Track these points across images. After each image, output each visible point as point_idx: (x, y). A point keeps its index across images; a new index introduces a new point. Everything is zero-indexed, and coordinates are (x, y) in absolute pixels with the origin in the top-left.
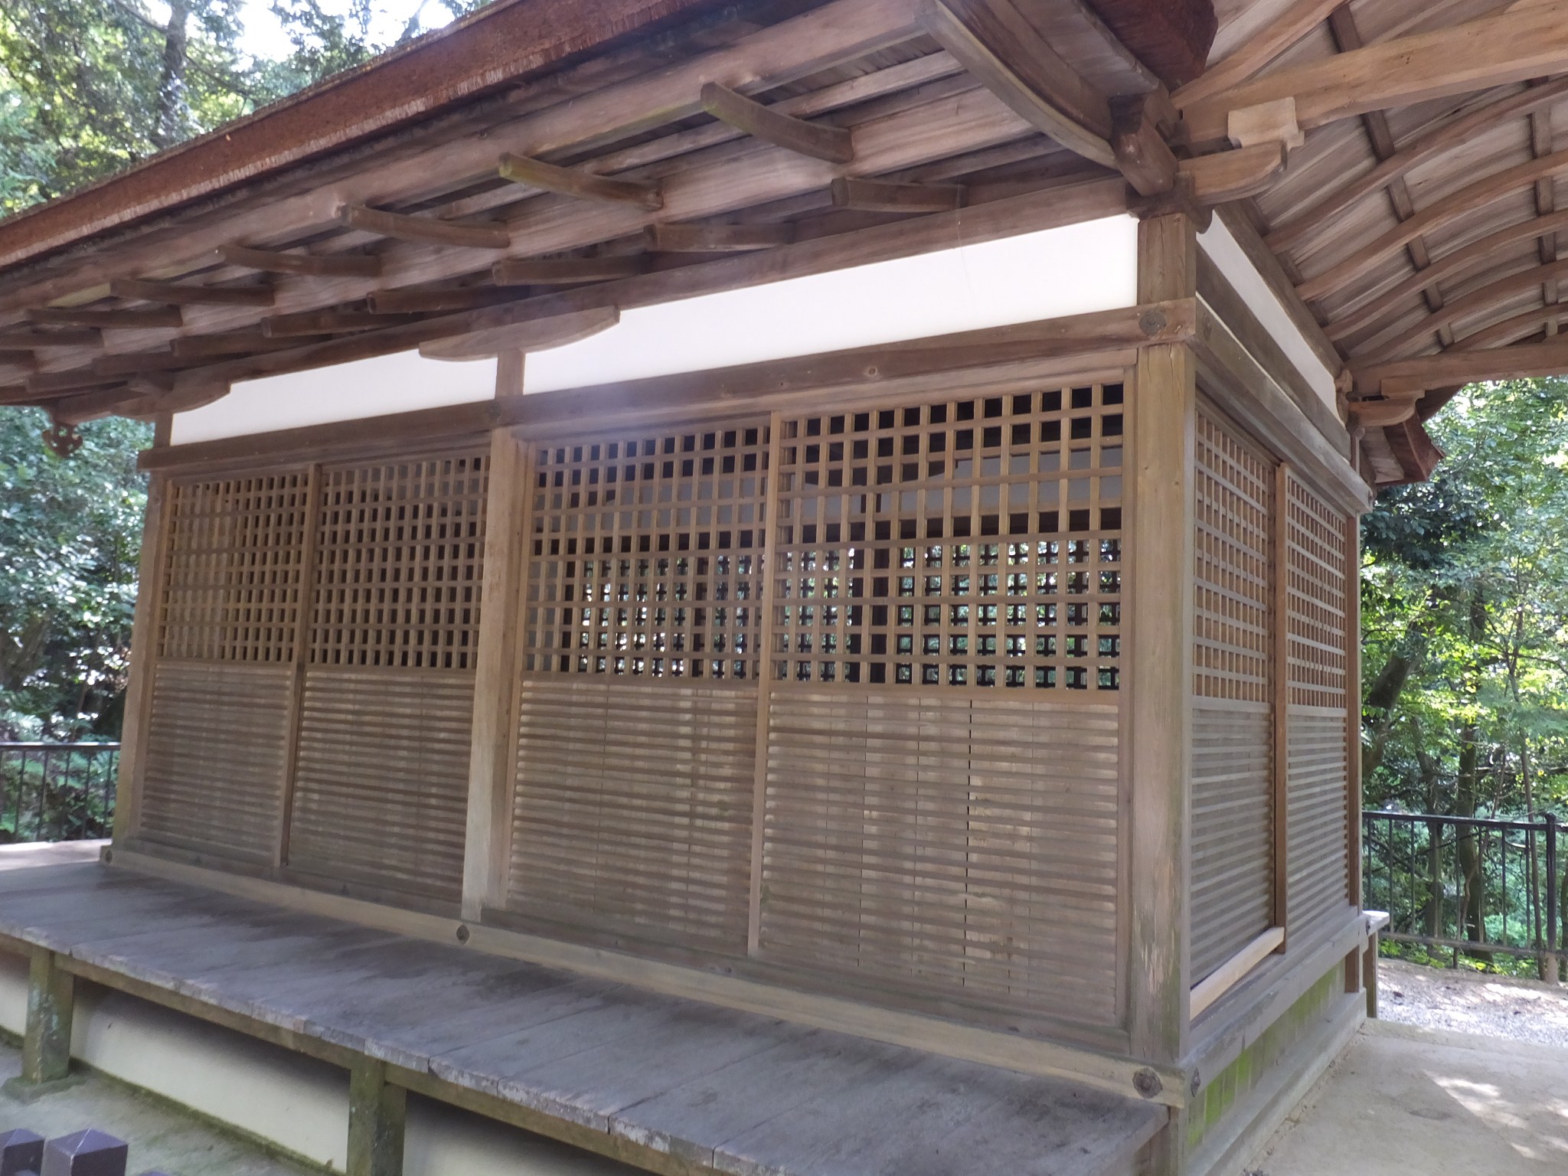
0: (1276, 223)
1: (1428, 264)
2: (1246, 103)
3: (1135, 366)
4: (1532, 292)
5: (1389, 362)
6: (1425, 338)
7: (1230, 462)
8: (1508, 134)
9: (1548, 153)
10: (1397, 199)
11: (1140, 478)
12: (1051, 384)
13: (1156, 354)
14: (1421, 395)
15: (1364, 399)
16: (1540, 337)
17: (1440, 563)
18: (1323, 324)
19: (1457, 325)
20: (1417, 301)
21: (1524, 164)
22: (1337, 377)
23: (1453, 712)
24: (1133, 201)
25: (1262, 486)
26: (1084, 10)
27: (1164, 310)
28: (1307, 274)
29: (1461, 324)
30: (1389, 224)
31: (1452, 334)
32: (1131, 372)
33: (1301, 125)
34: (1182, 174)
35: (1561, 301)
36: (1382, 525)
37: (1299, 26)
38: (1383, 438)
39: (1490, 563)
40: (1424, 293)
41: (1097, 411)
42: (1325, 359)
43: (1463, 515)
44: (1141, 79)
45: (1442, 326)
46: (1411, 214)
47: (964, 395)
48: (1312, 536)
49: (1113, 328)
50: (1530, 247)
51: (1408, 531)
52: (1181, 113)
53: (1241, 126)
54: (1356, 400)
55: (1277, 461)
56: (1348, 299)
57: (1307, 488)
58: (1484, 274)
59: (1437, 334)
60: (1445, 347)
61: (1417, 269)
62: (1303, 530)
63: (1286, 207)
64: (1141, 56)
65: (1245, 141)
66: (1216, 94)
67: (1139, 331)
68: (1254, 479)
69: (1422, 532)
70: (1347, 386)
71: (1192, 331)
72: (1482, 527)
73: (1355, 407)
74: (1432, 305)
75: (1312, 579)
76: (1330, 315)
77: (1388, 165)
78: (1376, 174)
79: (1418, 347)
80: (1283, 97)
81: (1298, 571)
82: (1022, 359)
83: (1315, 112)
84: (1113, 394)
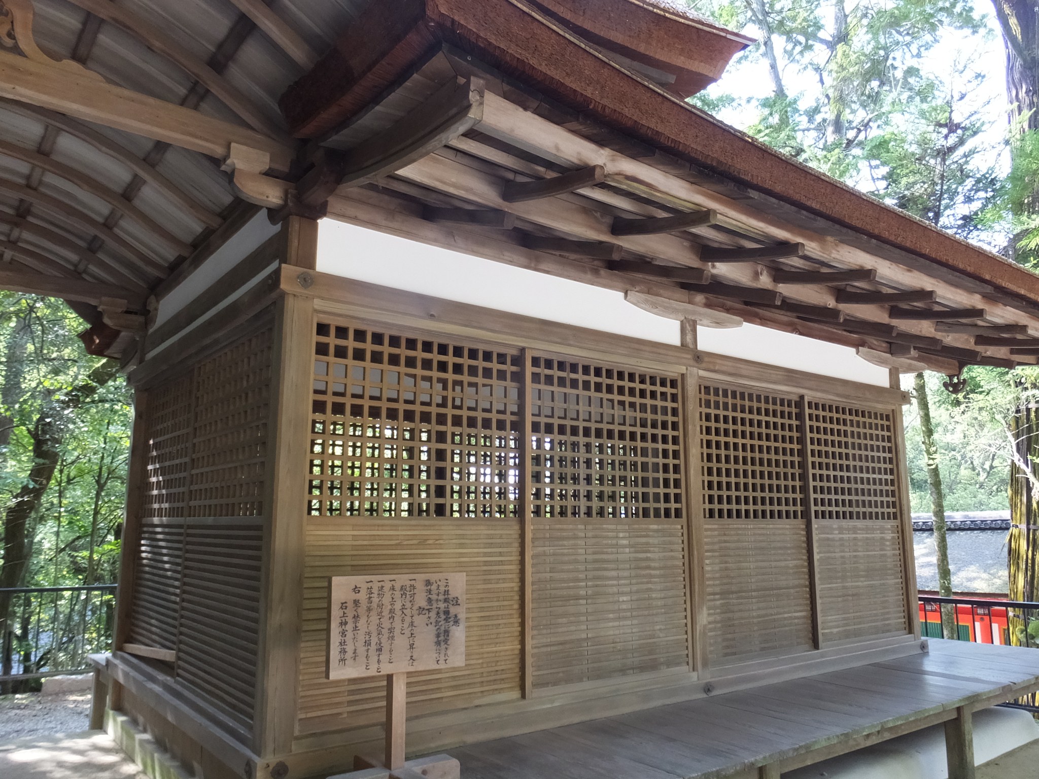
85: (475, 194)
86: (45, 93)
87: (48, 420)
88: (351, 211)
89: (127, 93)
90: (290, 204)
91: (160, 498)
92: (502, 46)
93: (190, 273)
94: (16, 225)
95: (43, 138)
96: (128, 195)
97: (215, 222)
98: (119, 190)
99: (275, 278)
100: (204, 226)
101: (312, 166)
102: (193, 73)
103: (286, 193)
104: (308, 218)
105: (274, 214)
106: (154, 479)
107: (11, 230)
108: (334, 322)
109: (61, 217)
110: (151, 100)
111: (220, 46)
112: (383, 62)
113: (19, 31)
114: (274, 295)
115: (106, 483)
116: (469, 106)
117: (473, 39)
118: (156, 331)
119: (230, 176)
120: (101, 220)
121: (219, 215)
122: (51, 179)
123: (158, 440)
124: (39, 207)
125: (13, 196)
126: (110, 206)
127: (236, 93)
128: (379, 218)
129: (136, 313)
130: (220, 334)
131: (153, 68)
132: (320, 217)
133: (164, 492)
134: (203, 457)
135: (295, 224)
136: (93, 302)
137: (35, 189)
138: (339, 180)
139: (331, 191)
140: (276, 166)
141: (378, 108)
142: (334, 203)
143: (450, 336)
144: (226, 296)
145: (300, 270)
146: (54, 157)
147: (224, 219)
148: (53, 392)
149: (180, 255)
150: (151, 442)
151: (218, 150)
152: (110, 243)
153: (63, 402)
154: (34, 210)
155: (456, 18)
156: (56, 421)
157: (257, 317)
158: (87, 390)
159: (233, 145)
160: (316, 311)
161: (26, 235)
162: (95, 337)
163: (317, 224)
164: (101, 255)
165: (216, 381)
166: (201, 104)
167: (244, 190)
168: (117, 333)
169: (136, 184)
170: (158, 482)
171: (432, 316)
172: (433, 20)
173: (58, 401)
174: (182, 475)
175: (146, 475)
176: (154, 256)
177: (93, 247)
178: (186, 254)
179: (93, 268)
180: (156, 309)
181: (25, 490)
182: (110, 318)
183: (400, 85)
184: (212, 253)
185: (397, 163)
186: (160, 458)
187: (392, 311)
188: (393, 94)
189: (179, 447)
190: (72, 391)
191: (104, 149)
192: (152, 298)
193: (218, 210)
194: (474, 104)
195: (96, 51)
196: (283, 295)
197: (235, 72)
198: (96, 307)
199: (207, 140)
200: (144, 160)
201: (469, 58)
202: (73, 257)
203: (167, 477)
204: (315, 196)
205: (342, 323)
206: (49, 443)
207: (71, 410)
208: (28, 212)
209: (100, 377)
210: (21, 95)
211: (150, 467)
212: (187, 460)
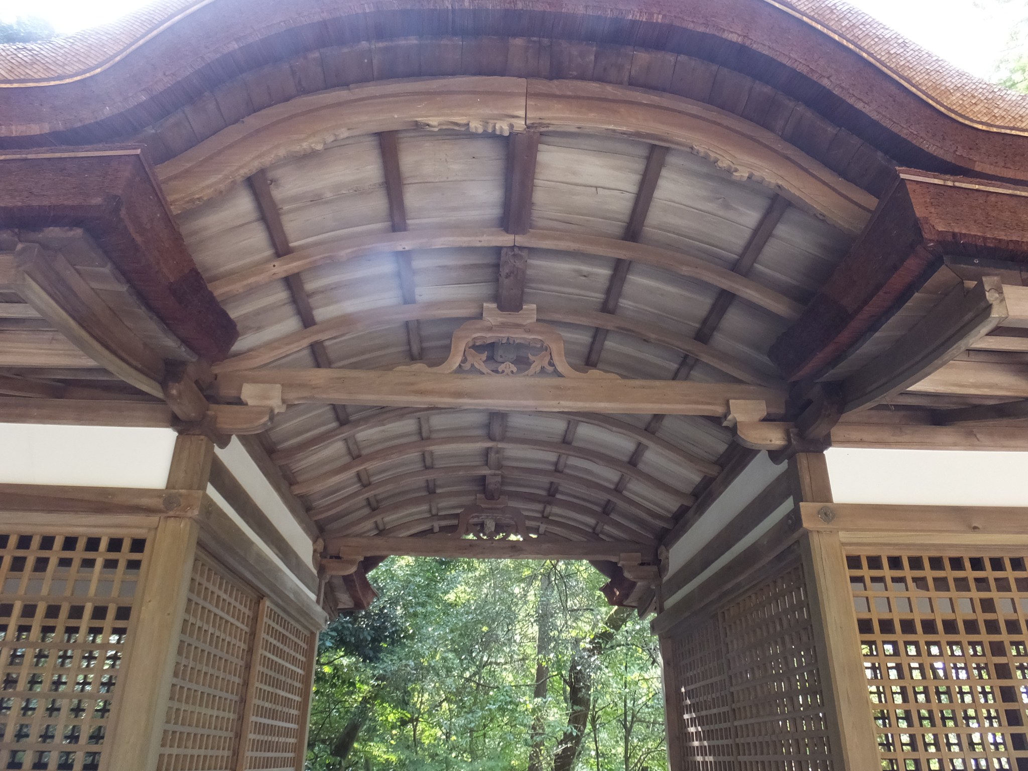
0: (280, 447)
1: (370, 484)
2: (255, 381)
3: (156, 528)
4: (425, 507)
5: (347, 536)
6: (368, 525)
7: (224, 596)
8: (408, 425)
9: (428, 438)
10: (351, 447)
11: (143, 608)
12: (94, 532)
13: (171, 523)
14: (362, 559)
15: (331, 557)
16: (431, 531)
17: (378, 659)
18: (308, 509)
19: (387, 519)
20: (364, 503)
21: (415, 442)
22: (314, 542)
23: (386, 757)
24: (174, 421)
25: (247, 611)
26: (143, 308)
27: (181, 495)
28: (300, 479)
29: (390, 519)
30: (347, 459)
31: (384, 524)
32: (153, 533)
33: (284, 401)
34: (209, 413)
35: (440, 514)
36: (347, 632)
37: (293, 346)
38: (341, 581)
39: (404, 661)
40: (368, 499)
41: (125, 555)
42: (307, 530)
43: (394, 629)
44: (184, 354)
45: (378, 519)
46: (359, 456)
47: (26, 530)
48: (281, 646)
49: (145, 501)
50: (424, 484)
51: (361, 637)
52: (216, 376)
53: (249, 392)
54: (326, 557)
55: (261, 596)
56: (324, 497)
57: (282, 614)
58: (399, 494)
59: (376, 522)
60: (382, 532)
61: (364, 486)
62: (275, 642)
63: (286, 440)
64: (185, 341)
65: (251, 402)
66: (237, 371)
67: (162, 506)
68: (242, 608)
69: (369, 639)
70: (320, 547)
71: (196, 512)
72: (404, 637)
73: (324, 561)
74: (374, 506)
75: (277, 676)
76: (314, 504)
77: (345, 428)
78: (338, 431)
79: (366, 529)
80: (276, 383)
81: (266, 671)
82: (76, 512)
83: (292, 396)
84: (138, 545)
85: (1001, 388)
86: (580, 401)
87: (579, 668)
88: (855, 435)
89: (638, 382)
90: (794, 442)
91: (702, 750)
92: (1014, 238)
93: (696, 520)
94: (550, 503)
95: (566, 431)
96: (633, 461)
97: (713, 471)
98: (626, 459)
99: (794, 518)
100: (702, 475)
101: (809, 402)
102: (684, 350)
103: (787, 433)
104: (814, 452)
105: (775, 455)
106: (692, 730)
107: (545, 508)
108: (864, 553)
109: (582, 490)
110: (657, 383)
111: (705, 321)
112: (880, 293)
113: (556, 360)
114: (796, 535)
115: (631, 726)
116: (989, 307)
117: (980, 242)
118: (670, 580)
119: (733, 430)
120: (612, 487)
121: (715, 463)
122: (574, 461)
123: (690, 687)
124: (565, 485)
125: (545, 480)
126: (620, 473)
127: (725, 357)
128: (886, 435)
129: (649, 564)
130: (741, 578)
131: (649, 355)
132: (826, 448)
133: (706, 743)
134: (745, 707)
135: (803, 461)
136: (614, 559)
137: (561, 472)
138: (841, 410)
139: (834, 422)
140: (773, 410)
141: (877, 334)
142: (837, 432)
143: (1002, 547)
144: (738, 539)
145: (819, 505)
146: (575, 444)
147: (722, 466)
148: (580, 640)
149: (682, 505)
150: (683, 690)
151: (719, 410)
152: (621, 504)
153: (589, 650)
154: (561, 489)
155: (956, 230)
156: (586, 669)
157: (779, 558)
158: (606, 637)
159: (731, 401)
160: (844, 544)
161: (556, 510)
162: (615, 590)
163: (823, 456)
164: (614, 516)
165: (744, 625)
166: (692, 372)
167: (749, 440)
168: (633, 584)
169: (640, 449)
170: (697, 733)
171: (975, 528)
172: (931, 241)
173: (584, 649)
174: (723, 725)
175: (683, 724)
176: (657, 508)
177: (607, 509)
178: (686, 503)
179: (607, 528)
180: (667, 558)
181: (568, 737)
182: (629, 572)
183: (900, 308)
184: (714, 500)
185: (909, 381)
186: (695, 707)
187: (929, 531)
188: (892, 318)
189: (714, 695)
190: (594, 639)
191: (614, 429)
192: (663, 548)
193: (715, 459)
194: (994, 303)
195: (604, 355)
196: (806, 534)
197: (720, 340)
198: (616, 563)
199: (709, 404)
200: (646, 430)
201: (976, 261)
202: (591, 521)
203: (707, 728)
204: (817, 430)
205: (873, 552)
206: (584, 690)
207: (596, 657)
208: (557, 491)
209: (615, 623)
210: (564, 407)
211: (686, 716)
212: (725, 709)
